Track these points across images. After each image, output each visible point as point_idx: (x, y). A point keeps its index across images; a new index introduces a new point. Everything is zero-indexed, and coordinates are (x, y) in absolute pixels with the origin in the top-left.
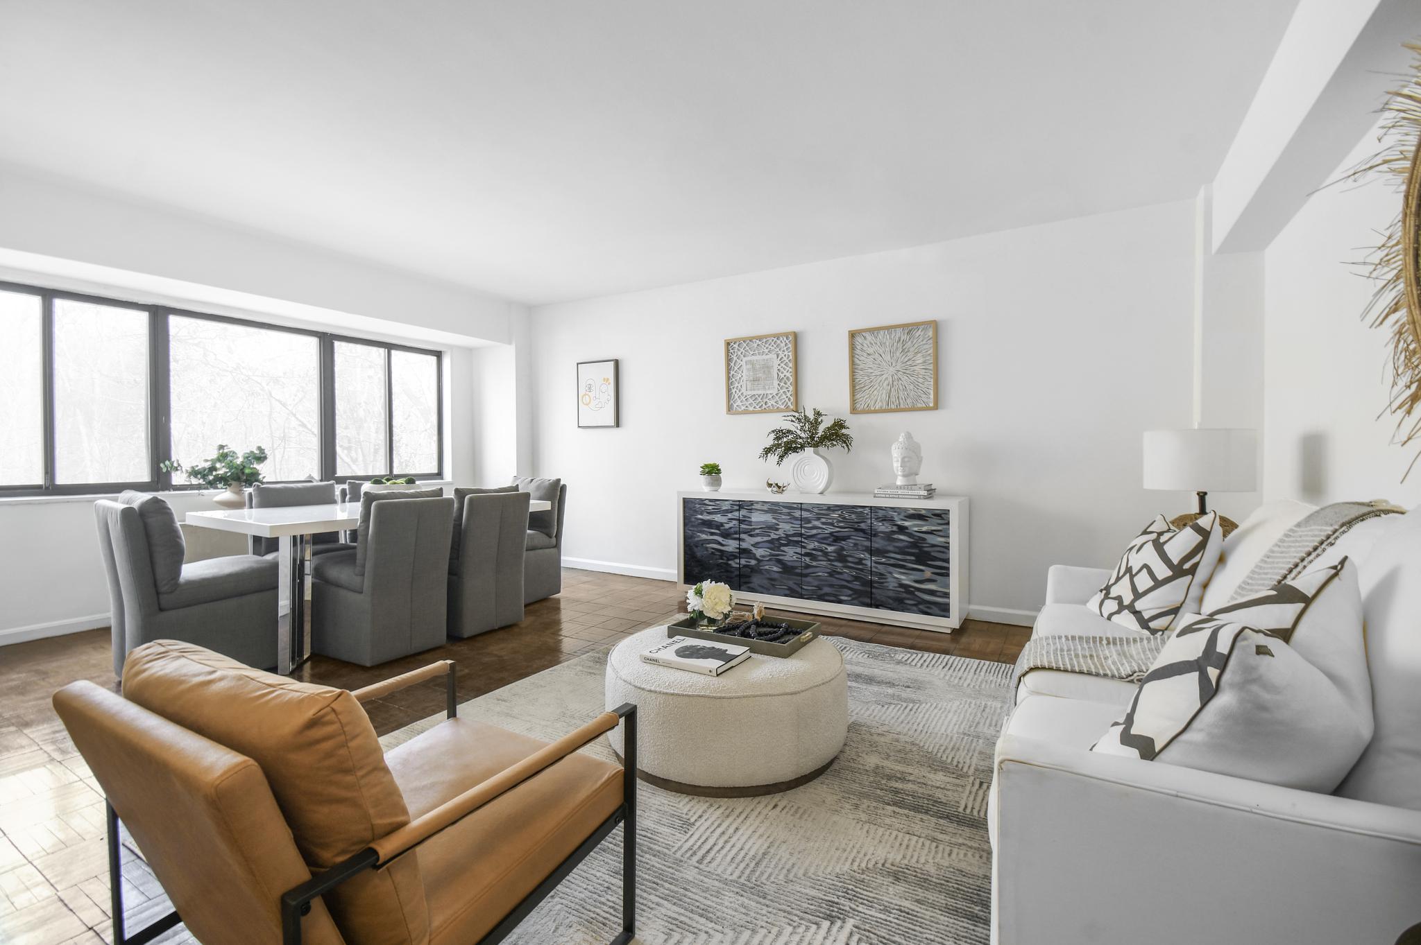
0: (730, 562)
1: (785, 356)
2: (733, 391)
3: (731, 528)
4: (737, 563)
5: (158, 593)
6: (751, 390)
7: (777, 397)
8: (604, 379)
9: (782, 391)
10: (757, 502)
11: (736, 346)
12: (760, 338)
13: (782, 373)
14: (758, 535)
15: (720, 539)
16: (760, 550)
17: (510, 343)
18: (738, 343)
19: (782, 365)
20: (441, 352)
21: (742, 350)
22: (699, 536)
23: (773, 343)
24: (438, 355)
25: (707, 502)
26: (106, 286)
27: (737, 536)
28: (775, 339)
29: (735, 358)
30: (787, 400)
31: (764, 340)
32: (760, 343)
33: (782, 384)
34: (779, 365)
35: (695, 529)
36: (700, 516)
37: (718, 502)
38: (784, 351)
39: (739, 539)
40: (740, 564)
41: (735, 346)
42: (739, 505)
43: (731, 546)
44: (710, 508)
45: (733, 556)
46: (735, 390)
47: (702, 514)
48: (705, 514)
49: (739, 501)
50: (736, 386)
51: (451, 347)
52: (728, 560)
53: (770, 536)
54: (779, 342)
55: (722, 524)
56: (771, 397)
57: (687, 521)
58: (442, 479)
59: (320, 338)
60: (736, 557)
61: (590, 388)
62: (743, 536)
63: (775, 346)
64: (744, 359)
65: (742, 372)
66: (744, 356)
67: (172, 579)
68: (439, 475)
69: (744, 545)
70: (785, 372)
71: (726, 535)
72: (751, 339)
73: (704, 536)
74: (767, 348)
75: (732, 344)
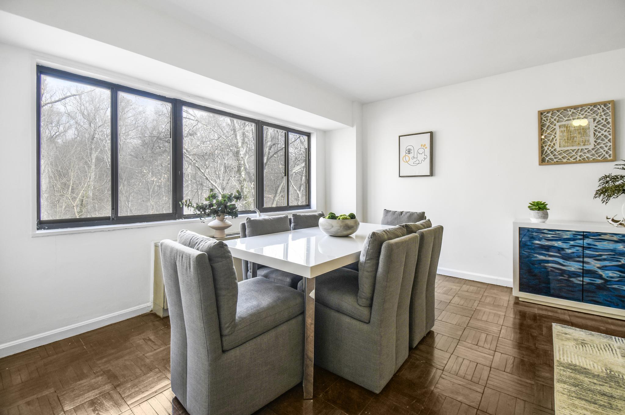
0: (571, 279)
1: (603, 119)
2: (546, 148)
3: (573, 253)
4: (580, 281)
5: (221, 336)
6: (564, 146)
7: (593, 152)
8: (422, 145)
9: (598, 147)
10: (605, 234)
11: (549, 115)
12: (575, 108)
13: (599, 132)
14: (605, 260)
15: (561, 261)
16: (607, 272)
17: (353, 126)
18: (551, 113)
19: (600, 126)
20: (310, 133)
21: (555, 117)
22: (536, 257)
23: (589, 111)
24: (308, 135)
25: (545, 231)
26: (149, 83)
27: (581, 259)
28: (591, 108)
29: (548, 124)
30: (604, 153)
31: (580, 109)
32: (574, 111)
33: (599, 141)
34: (596, 127)
35: (533, 251)
36: (537, 242)
37: (557, 232)
38: (601, 116)
39: (583, 262)
40: (583, 281)
41: (547, 115)
42: (583, 235)
43: (574, 266)
44: (549, 236)
45: (575, 274)
46: (547, 147)
47: (540, 240)
48: (543, 240)
49: (583, 232)
50: (548, 144)
51: (317, 130)
52: (570, 277)
53: (620, 261)
54: (595, 109)
55: (563, 249)
56: (586, 151)
57: (522, 245)
58: (310, 208)
59: (256, 123)
60: (579, 276)
61: (409, 152)
62: (586, 260)
63: (592, 112)
64: (558, 124)
65: (555, 134)
66: (558, 122)
67: (232, 321)
68: (308, 206)
69: (587, 267)
70: (603, 132)
71: (568, 258)
72: (565, 109)
73: (542, 257)
74: (582, 115)
75: (545, 113)
